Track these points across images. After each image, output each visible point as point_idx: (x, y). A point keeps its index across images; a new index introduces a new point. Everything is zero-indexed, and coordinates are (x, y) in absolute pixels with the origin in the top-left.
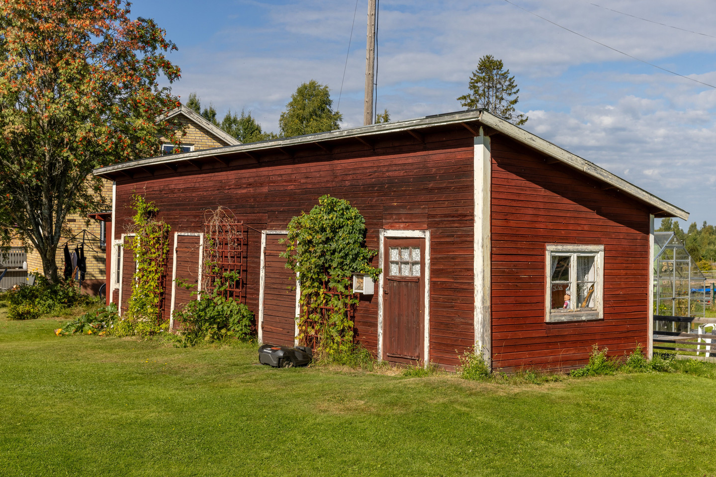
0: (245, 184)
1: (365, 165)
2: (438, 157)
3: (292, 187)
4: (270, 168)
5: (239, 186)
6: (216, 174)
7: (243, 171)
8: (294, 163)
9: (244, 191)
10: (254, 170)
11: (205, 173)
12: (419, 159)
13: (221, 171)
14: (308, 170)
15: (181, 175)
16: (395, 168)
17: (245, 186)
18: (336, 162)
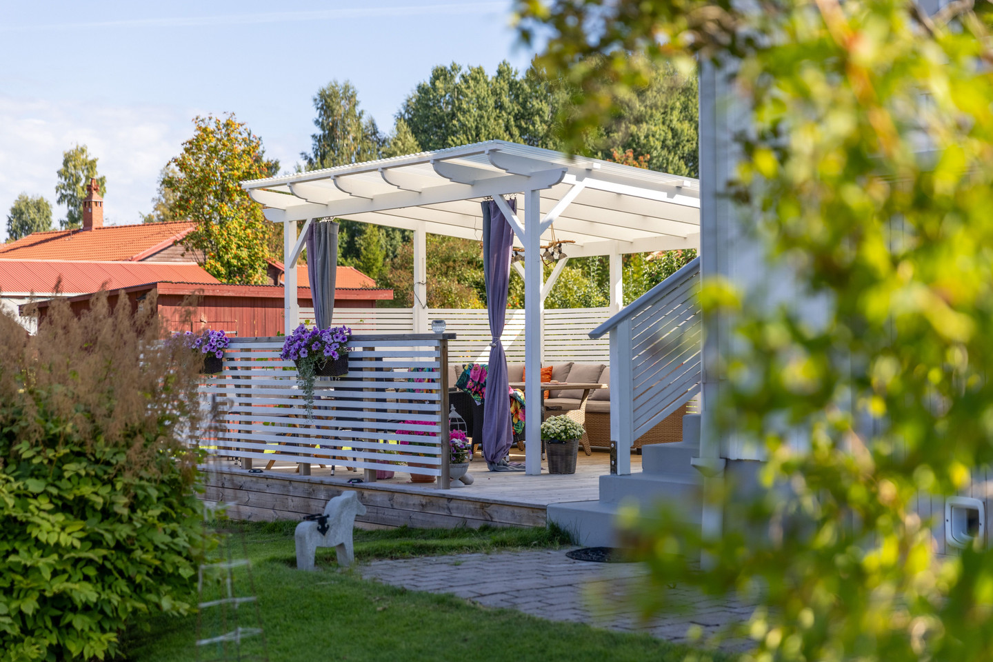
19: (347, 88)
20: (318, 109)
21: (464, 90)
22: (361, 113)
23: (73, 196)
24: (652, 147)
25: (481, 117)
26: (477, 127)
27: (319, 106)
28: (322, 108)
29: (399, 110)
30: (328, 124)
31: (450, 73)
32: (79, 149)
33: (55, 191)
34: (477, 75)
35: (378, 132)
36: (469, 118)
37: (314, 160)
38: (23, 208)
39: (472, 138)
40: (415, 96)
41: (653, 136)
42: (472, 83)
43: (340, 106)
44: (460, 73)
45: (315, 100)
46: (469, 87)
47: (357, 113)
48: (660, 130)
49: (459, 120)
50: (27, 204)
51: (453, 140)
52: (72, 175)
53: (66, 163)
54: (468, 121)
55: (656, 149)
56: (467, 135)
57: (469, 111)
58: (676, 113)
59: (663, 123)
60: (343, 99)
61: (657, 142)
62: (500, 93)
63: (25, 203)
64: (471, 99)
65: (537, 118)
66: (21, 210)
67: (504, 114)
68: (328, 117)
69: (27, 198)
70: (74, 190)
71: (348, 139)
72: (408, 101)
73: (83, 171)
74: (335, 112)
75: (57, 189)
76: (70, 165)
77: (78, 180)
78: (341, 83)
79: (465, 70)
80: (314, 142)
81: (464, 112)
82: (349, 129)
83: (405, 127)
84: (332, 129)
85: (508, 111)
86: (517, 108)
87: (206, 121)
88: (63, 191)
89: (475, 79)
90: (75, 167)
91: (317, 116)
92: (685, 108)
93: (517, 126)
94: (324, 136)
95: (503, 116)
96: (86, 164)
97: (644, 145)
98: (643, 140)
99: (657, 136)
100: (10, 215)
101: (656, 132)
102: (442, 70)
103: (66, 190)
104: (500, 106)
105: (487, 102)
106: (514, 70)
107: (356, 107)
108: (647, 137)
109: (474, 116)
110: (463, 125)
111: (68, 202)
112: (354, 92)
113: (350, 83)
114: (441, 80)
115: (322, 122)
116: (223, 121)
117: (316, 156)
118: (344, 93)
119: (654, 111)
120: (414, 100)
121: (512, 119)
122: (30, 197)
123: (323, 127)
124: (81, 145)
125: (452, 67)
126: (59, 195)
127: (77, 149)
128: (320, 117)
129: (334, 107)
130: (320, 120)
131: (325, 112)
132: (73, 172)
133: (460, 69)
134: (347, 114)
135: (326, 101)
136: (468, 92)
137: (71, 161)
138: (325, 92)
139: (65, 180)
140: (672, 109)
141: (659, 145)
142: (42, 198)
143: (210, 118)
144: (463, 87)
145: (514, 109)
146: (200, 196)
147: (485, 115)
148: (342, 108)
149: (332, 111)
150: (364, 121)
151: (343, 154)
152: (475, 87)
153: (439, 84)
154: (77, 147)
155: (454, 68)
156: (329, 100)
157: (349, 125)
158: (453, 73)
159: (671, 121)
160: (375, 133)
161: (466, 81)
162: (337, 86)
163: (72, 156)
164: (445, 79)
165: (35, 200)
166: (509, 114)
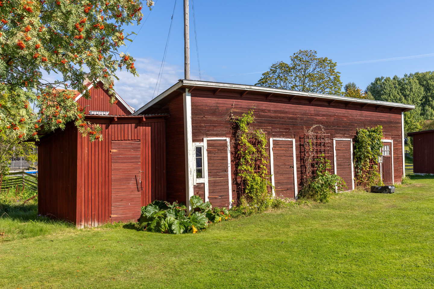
0: (321, 114)
1: (373, 115)
2: (393, 116)
3: (345, 119)
4: (334, 109)
5: (318, 115)
6: (301, 106)
7: (319, 107)
8: (346, 109)
9: (321, 118)
10: (326, 108)
11: (292, 104)
12: (388, 116)
13: (305, 105)
14: (352, 113)
15: (270, 101)
16: (382, 118)
17: (321, 115)
18: (363, 112)
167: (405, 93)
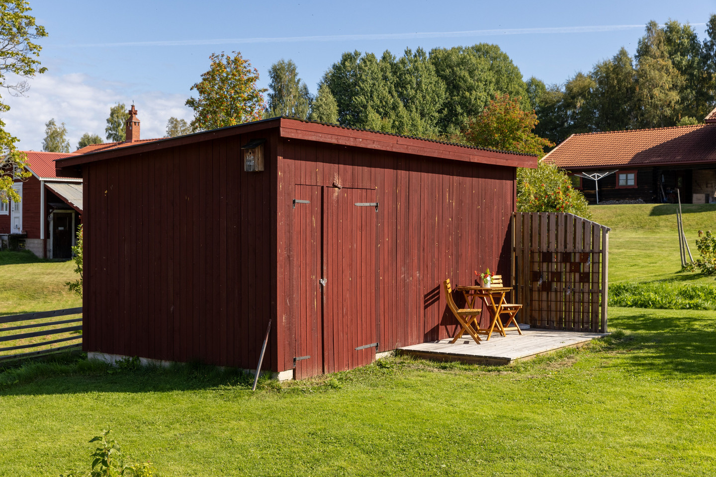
19: (290, 64)
20: (271, 77)
21: (364, 67)
22: (299, 80)
23: (116, 134)
24: (478, 105)
25: (374, 84)
26: (371, 91)
27: (273, 75)
28: (274, 77)
29: (321, 80)
30: (278, 87)
31: (354, 57)
32: (120, 106)
33: (105, 131)
34: (370, 59)
35: (308, 94)
36: (366, 85)
37: (269, 110)
38: (86, 143)
39: (368, 98)
40: (331, 72)
41: (479, 99)
42: (368, 63)
43: (286, 76)
44: (361, 57)
45: (270, 72)
46: (366, 66)
47: (296, 80)
48: (483, 95)
49: (359, 86)
50: (89, 140)
51: (356, 99)
52: (116, 122)
53: (112, 115)
54: (366, 87)
55: (481, 107)
56: (365, 96)
57: (366, 81)
58: (492, 85)
59: (485, 91)
60: (287, 71)
61: (482, 103)
62: (386, 70)
63: (87, 140)
64: (368, 73)
65: (409, 86)
66: (85, 144)
67: (388, 83)
68: (279, 83)
69: (89, 136)
70: (117, 131)
71: (291, 97)
72: (326, 75)
73: (122, 120)
74: (283, 80)
75: (107, 130)
76: (115, 115)
77: (119, 125)
78: (286, 61)
79: (363, 55)
80: (269, 99)
81: (363, 81)
82: (291, 90)
83: (327, 89)
84: (280, 91)
85: (391, 81)
86: (396, 79)
87: (220, 58)
88: (110, 132)
89: (370, 61)
90: (117, 117)
91: (271, 82)
92: (497, 82)
93: (396, 91)
94: (275, 95)
95: (388, 84)
96: (124, 116)
97: (474, 104)
98: (473, 101)
99: (482, 99)
100: (78, 146)
101: (481, 97)
102: (349, 56)
103: (112, 131)
104: (385, 78)
105: (377, 76)
106: (393, 56)
107: (296, 77)
108: (475, 99)
109: (370, 84)
110: (362, 89)
111: (113, 138)
112: (294, 67)
113: (291, 62)
114: (348, 61)
115: (274, 86)
116: (232, 58)
117: (270, 107)
118: (288, 68)
119: (480, 83)
120: (330, 74)
121: (393, 87)
122: (90, 136)
123: (275, 89)
124: (121, 104)
125: (355, 54)
126: (107, 134)
127: (119, 106)
128: (273, 83)
129: (282, 76)
130: (273, 85)
131: (276, 79)
132: (116, 120)
133: (360, 55)
134: (290, 81)
135: (277, 73)
136: (366, 68)
137: (115, 113)
138: (276, 67)
139: (112, 125)
140: (490, 82)
141: (483, 104)
142: (97, 137)
143: (223, 56)
144: (363, 65)
145: (394, 81)
146: (215, 112)
147: (377, 84)
148: (287, 77)
149: (281, 79)
150: (300, 85)
151: (287, 106)
152: (370, 65)
153: (347, 64)
154: (119, 105)
155: (357, 54)
156: (279, 72)
157: (291, 88)
158: (355, 57)
159: (489, 90)
160: (307, 93)
161: (365, 62)
162: (284, 63)
163: (116, 111)
164: (351, 61)
165: (93, 137)
166: (392, 83)
167: (405, 92)
